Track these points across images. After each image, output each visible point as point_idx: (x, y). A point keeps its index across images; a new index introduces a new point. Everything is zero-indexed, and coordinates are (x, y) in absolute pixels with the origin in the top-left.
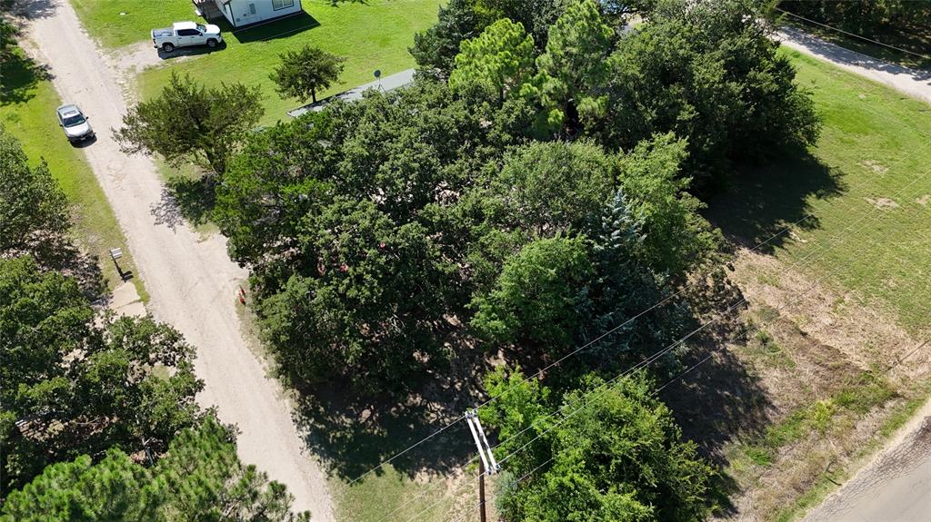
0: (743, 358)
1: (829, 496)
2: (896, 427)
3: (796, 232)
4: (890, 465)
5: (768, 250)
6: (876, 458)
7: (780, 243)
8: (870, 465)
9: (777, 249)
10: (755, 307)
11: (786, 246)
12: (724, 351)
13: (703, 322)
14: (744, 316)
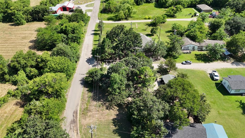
0: (100, 102)
1: (81, 98)
2: (80, 110)
3: (114, 128)
4: (78, 105)
5: (113, 120)
6: (79, 104)
7: (114, 123)
8: (79, 103)
9: (113, 121)
10: (105, 110)
11: (112, 123)
12: (102, 101)
13: (108, 103)
14: (105, 107)
